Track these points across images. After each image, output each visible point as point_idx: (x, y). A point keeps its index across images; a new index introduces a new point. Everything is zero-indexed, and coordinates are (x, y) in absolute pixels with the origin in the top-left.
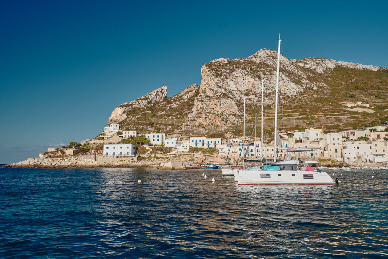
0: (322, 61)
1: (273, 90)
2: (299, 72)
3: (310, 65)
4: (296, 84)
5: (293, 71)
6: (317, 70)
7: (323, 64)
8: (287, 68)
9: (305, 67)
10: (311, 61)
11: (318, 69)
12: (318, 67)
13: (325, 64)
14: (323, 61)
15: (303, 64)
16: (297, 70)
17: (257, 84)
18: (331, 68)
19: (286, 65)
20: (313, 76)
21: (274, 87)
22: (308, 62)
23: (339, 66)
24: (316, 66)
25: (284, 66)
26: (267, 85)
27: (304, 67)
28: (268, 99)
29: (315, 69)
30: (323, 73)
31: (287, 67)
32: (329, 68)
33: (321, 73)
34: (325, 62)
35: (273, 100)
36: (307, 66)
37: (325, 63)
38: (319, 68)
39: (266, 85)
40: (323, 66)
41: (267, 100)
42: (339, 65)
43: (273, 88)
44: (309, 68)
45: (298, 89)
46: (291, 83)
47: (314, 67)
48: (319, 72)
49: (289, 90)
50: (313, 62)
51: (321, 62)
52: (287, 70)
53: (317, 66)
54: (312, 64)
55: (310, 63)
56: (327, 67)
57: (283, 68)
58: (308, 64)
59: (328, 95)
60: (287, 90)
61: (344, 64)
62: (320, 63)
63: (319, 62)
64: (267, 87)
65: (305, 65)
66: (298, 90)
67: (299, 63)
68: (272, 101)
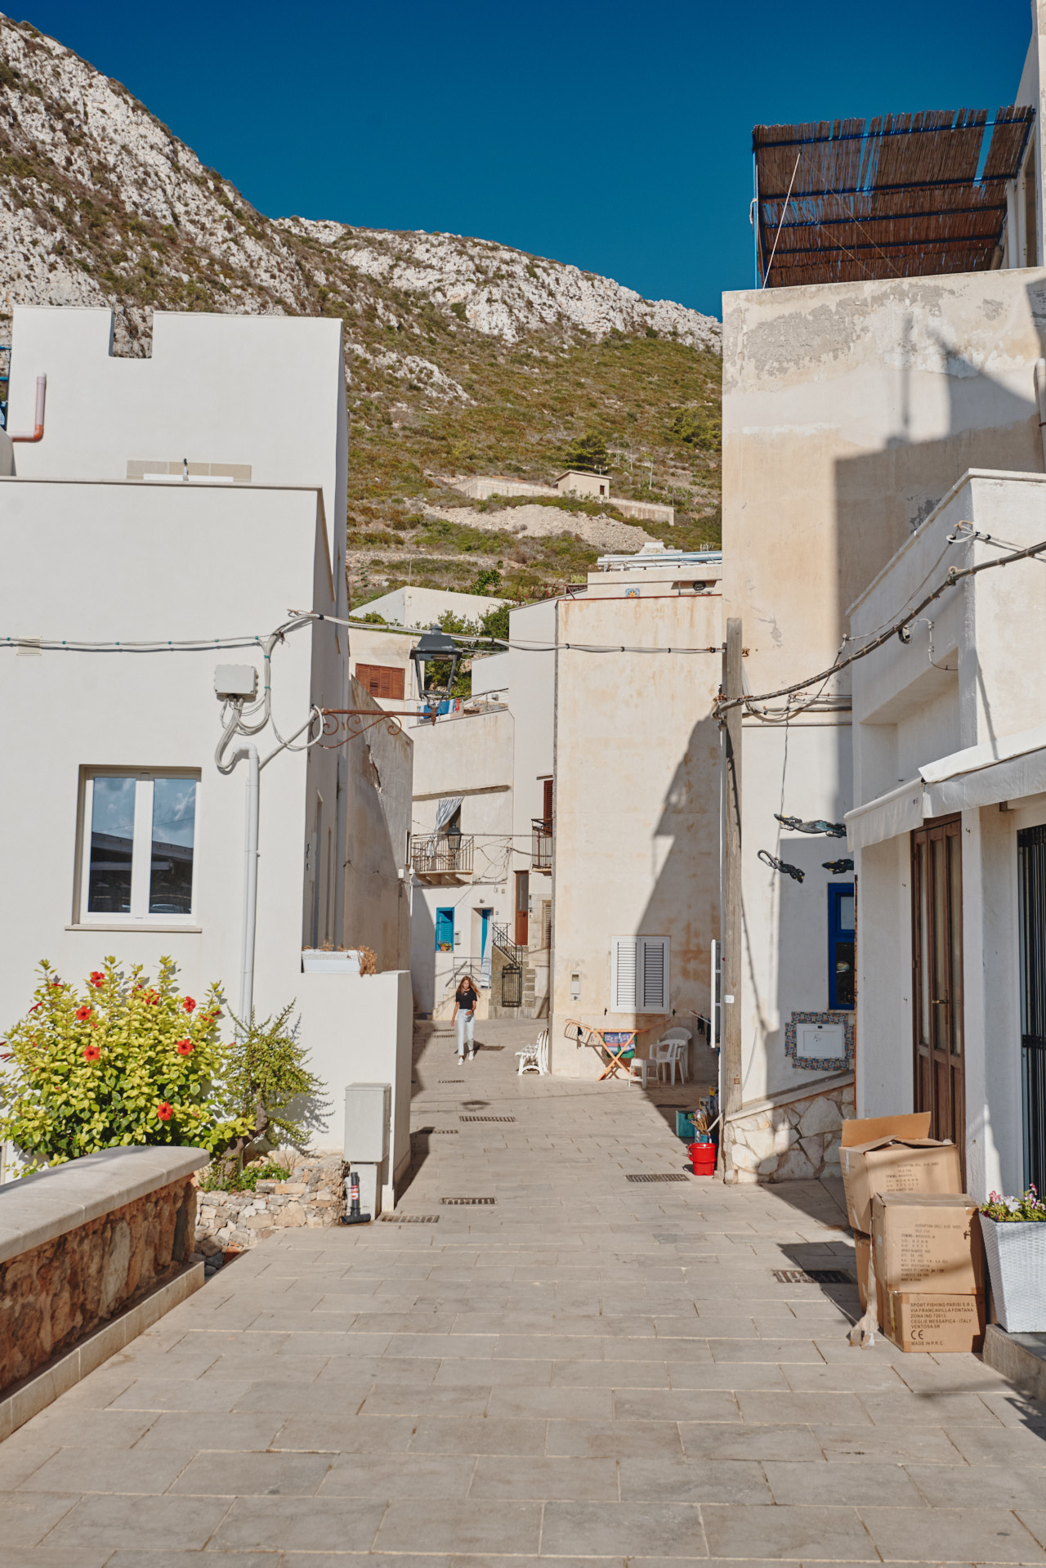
0: (530, 270)
2: (241, 247)
3: (433, 275)
4: (106, 290)
5: (191, 228)
6: (477, 314)
7: (528, 290)
8: (129, 194)
9: (398, 284)
10: (441, 251)
11: (483, 308)
12: (484, 295)
13: (551, 294)
14: (539, 271)
15: (386, 261)
16: (229, 228)
18: (592, 329)
19: (129, 174)
20: (417, 331)
22: (420, 253)
23: (652, 333)
24: (471, 287)
25: (103, 167)
27: (388, 279)
29: (459, 309)
30: (510, 336)
31: (140, 184)
32: (575, 327)
33: (499, 338)
34: (549, 280)
36: (409, 279)
37: (553, 286)
38: (489, 301)
40: (535, 299)
42: (654, 323)
44: (424, 295)
46: (53, 267)
47: (457, 293)
48: (485, 330)
50: (455, 258)
51: (519, 270)
52: (129, 208)
53: (478, 285)
54: (449, 267)
55: (434, 262)
56: (560, 316)
57: (85, 180)
58: (418, 264)
59: (396, 425)
61: (693, 326)
62: (511, 275)
63: (504, 267)
65: (397, 272)
67: (357, 247)
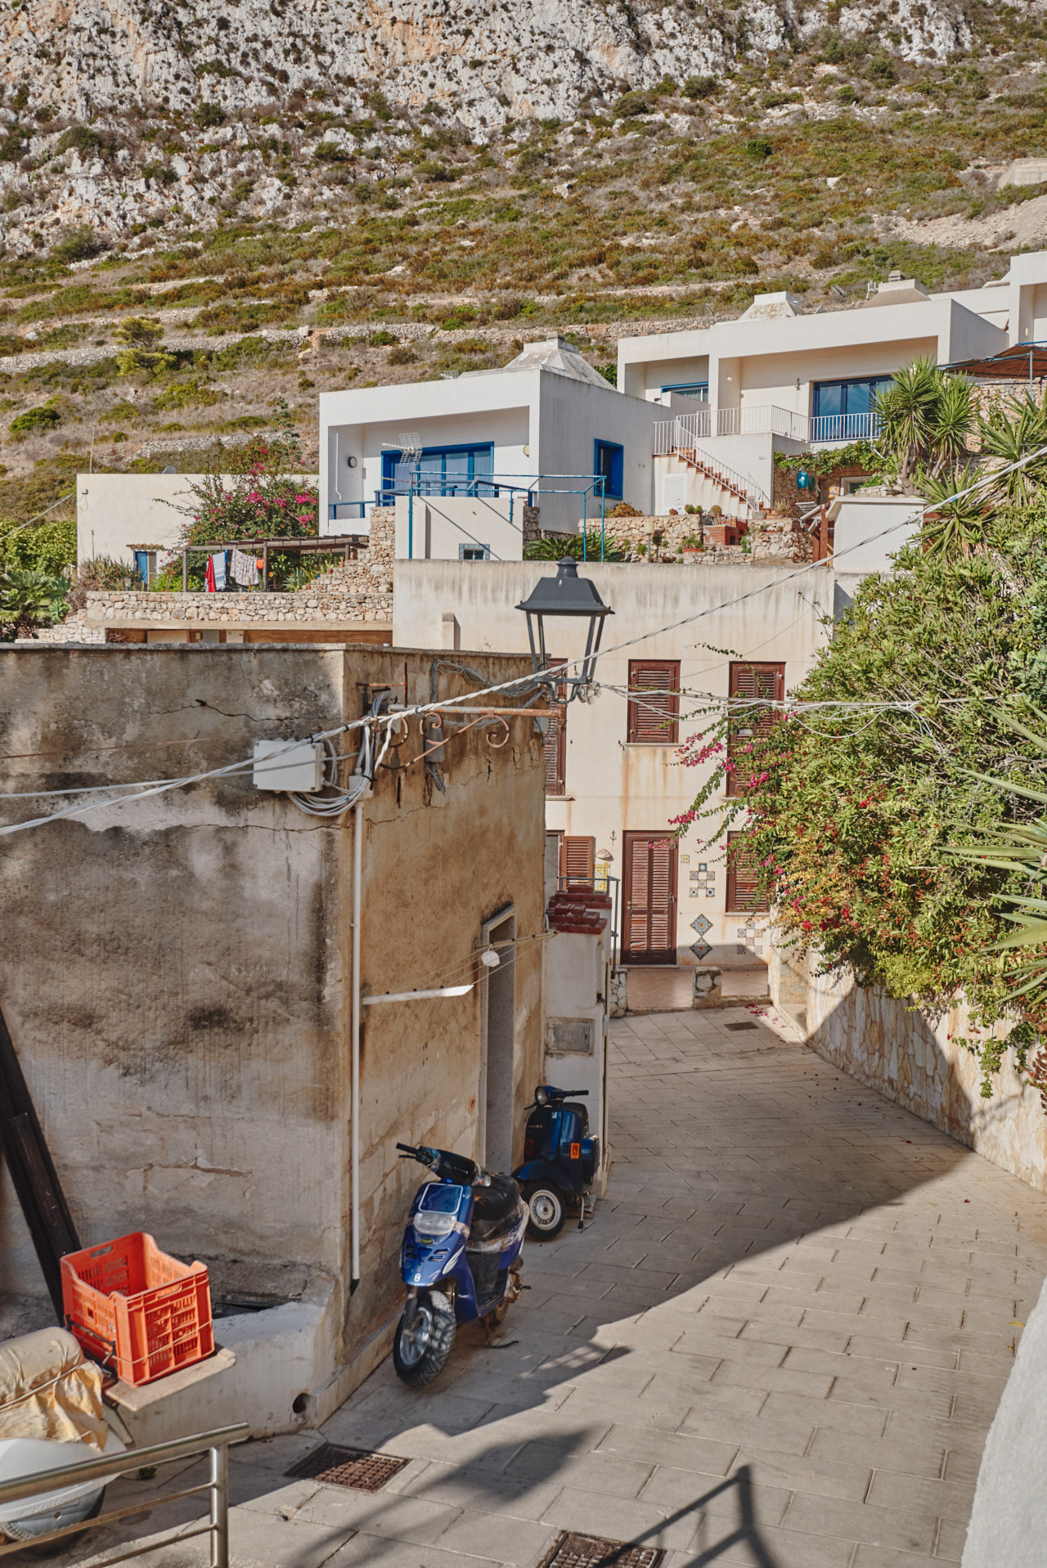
1: (295, 83)
17: (87, 24)
21: (319, 49)
26: (223, 24)
28: (98, 179)
35: (170, 178)
39: (210, 30)
41: (81, 187)
43: (298, 61)
45: (625, 50)
49: (486, 71)
60: (476, 64)
64: (206, 54)
66: (619, 63)
68: (152, 195)
